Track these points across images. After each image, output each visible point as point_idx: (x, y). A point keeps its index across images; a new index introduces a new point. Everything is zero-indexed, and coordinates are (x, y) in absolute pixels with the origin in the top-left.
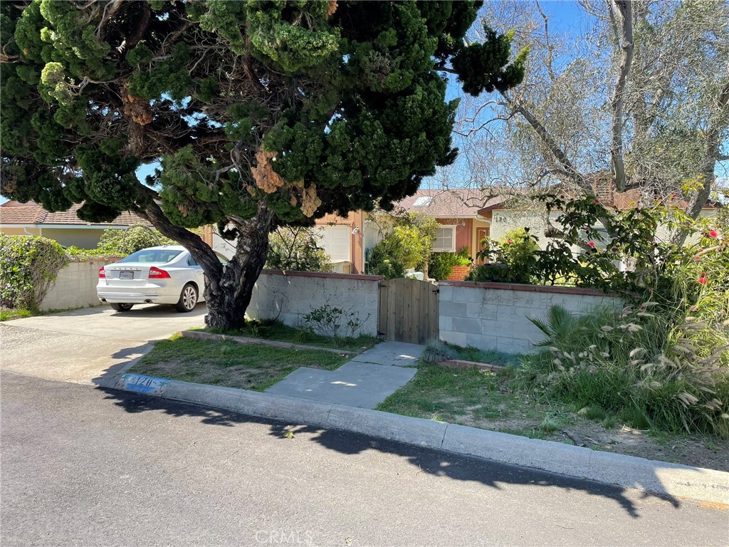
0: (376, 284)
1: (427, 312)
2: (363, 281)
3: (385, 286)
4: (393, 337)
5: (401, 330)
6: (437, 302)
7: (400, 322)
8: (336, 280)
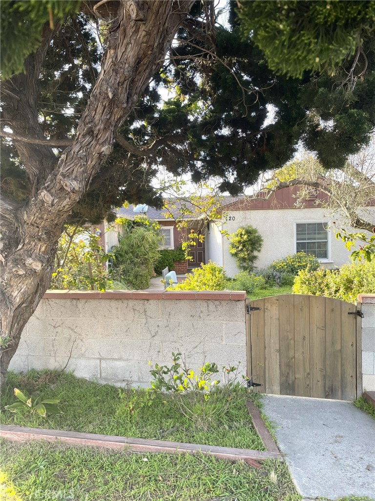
0: (241, 306)
1: (338, 347)
2: (217, 303)
3: (258, 309)
4: (277, 388)
5: (291, 378)
6: (357, 331)
7: (288, 365)
8: (168, 303)
